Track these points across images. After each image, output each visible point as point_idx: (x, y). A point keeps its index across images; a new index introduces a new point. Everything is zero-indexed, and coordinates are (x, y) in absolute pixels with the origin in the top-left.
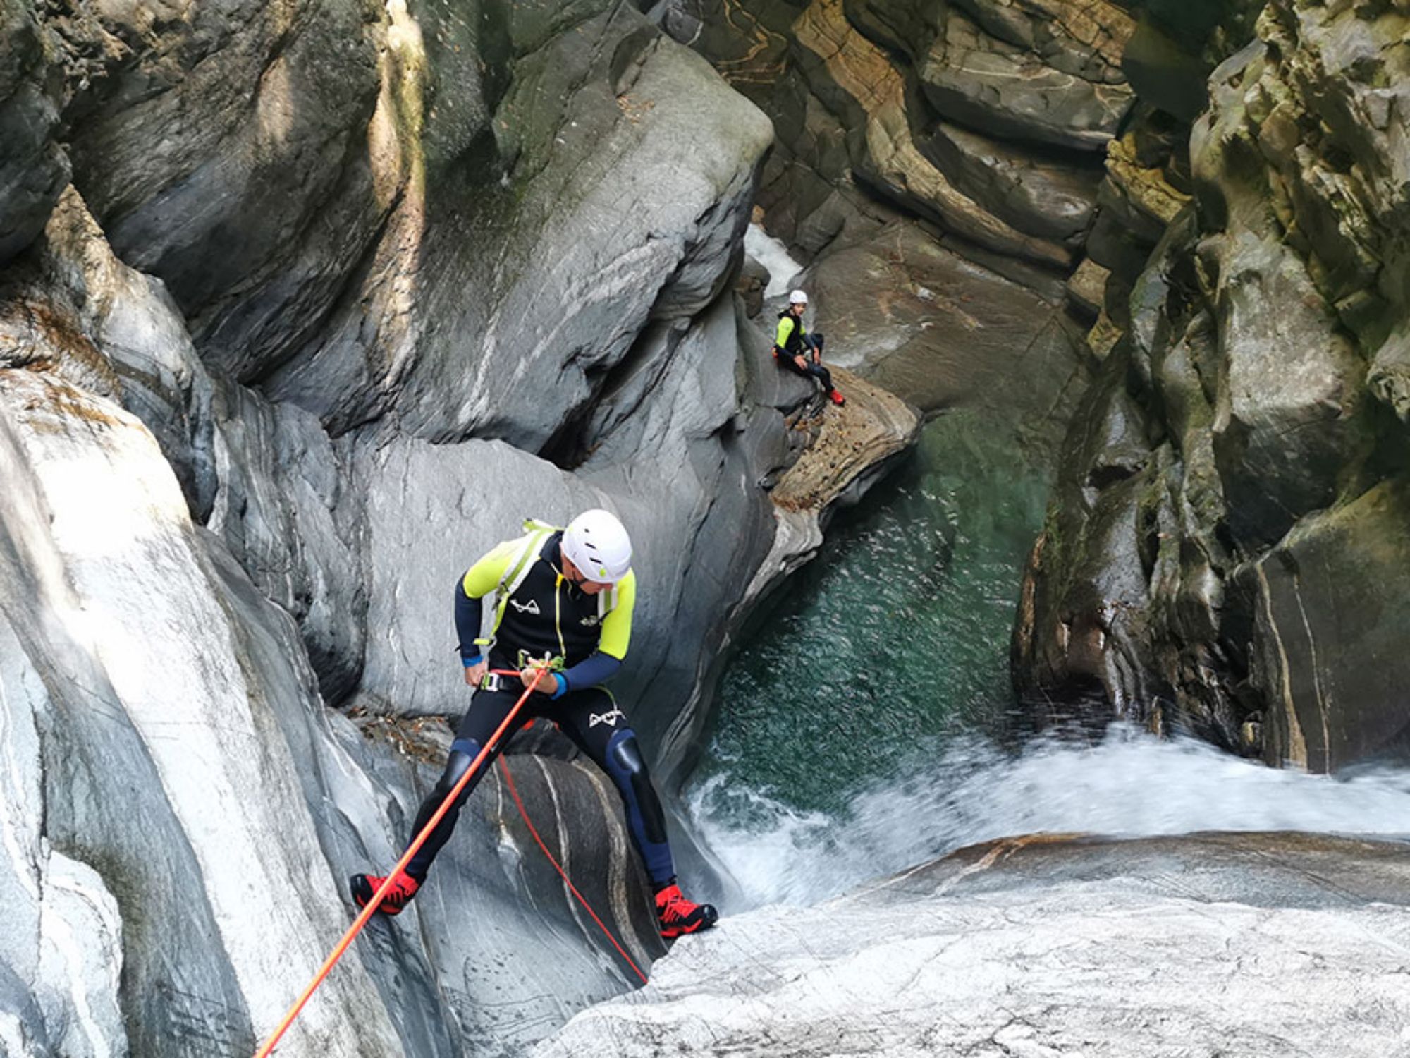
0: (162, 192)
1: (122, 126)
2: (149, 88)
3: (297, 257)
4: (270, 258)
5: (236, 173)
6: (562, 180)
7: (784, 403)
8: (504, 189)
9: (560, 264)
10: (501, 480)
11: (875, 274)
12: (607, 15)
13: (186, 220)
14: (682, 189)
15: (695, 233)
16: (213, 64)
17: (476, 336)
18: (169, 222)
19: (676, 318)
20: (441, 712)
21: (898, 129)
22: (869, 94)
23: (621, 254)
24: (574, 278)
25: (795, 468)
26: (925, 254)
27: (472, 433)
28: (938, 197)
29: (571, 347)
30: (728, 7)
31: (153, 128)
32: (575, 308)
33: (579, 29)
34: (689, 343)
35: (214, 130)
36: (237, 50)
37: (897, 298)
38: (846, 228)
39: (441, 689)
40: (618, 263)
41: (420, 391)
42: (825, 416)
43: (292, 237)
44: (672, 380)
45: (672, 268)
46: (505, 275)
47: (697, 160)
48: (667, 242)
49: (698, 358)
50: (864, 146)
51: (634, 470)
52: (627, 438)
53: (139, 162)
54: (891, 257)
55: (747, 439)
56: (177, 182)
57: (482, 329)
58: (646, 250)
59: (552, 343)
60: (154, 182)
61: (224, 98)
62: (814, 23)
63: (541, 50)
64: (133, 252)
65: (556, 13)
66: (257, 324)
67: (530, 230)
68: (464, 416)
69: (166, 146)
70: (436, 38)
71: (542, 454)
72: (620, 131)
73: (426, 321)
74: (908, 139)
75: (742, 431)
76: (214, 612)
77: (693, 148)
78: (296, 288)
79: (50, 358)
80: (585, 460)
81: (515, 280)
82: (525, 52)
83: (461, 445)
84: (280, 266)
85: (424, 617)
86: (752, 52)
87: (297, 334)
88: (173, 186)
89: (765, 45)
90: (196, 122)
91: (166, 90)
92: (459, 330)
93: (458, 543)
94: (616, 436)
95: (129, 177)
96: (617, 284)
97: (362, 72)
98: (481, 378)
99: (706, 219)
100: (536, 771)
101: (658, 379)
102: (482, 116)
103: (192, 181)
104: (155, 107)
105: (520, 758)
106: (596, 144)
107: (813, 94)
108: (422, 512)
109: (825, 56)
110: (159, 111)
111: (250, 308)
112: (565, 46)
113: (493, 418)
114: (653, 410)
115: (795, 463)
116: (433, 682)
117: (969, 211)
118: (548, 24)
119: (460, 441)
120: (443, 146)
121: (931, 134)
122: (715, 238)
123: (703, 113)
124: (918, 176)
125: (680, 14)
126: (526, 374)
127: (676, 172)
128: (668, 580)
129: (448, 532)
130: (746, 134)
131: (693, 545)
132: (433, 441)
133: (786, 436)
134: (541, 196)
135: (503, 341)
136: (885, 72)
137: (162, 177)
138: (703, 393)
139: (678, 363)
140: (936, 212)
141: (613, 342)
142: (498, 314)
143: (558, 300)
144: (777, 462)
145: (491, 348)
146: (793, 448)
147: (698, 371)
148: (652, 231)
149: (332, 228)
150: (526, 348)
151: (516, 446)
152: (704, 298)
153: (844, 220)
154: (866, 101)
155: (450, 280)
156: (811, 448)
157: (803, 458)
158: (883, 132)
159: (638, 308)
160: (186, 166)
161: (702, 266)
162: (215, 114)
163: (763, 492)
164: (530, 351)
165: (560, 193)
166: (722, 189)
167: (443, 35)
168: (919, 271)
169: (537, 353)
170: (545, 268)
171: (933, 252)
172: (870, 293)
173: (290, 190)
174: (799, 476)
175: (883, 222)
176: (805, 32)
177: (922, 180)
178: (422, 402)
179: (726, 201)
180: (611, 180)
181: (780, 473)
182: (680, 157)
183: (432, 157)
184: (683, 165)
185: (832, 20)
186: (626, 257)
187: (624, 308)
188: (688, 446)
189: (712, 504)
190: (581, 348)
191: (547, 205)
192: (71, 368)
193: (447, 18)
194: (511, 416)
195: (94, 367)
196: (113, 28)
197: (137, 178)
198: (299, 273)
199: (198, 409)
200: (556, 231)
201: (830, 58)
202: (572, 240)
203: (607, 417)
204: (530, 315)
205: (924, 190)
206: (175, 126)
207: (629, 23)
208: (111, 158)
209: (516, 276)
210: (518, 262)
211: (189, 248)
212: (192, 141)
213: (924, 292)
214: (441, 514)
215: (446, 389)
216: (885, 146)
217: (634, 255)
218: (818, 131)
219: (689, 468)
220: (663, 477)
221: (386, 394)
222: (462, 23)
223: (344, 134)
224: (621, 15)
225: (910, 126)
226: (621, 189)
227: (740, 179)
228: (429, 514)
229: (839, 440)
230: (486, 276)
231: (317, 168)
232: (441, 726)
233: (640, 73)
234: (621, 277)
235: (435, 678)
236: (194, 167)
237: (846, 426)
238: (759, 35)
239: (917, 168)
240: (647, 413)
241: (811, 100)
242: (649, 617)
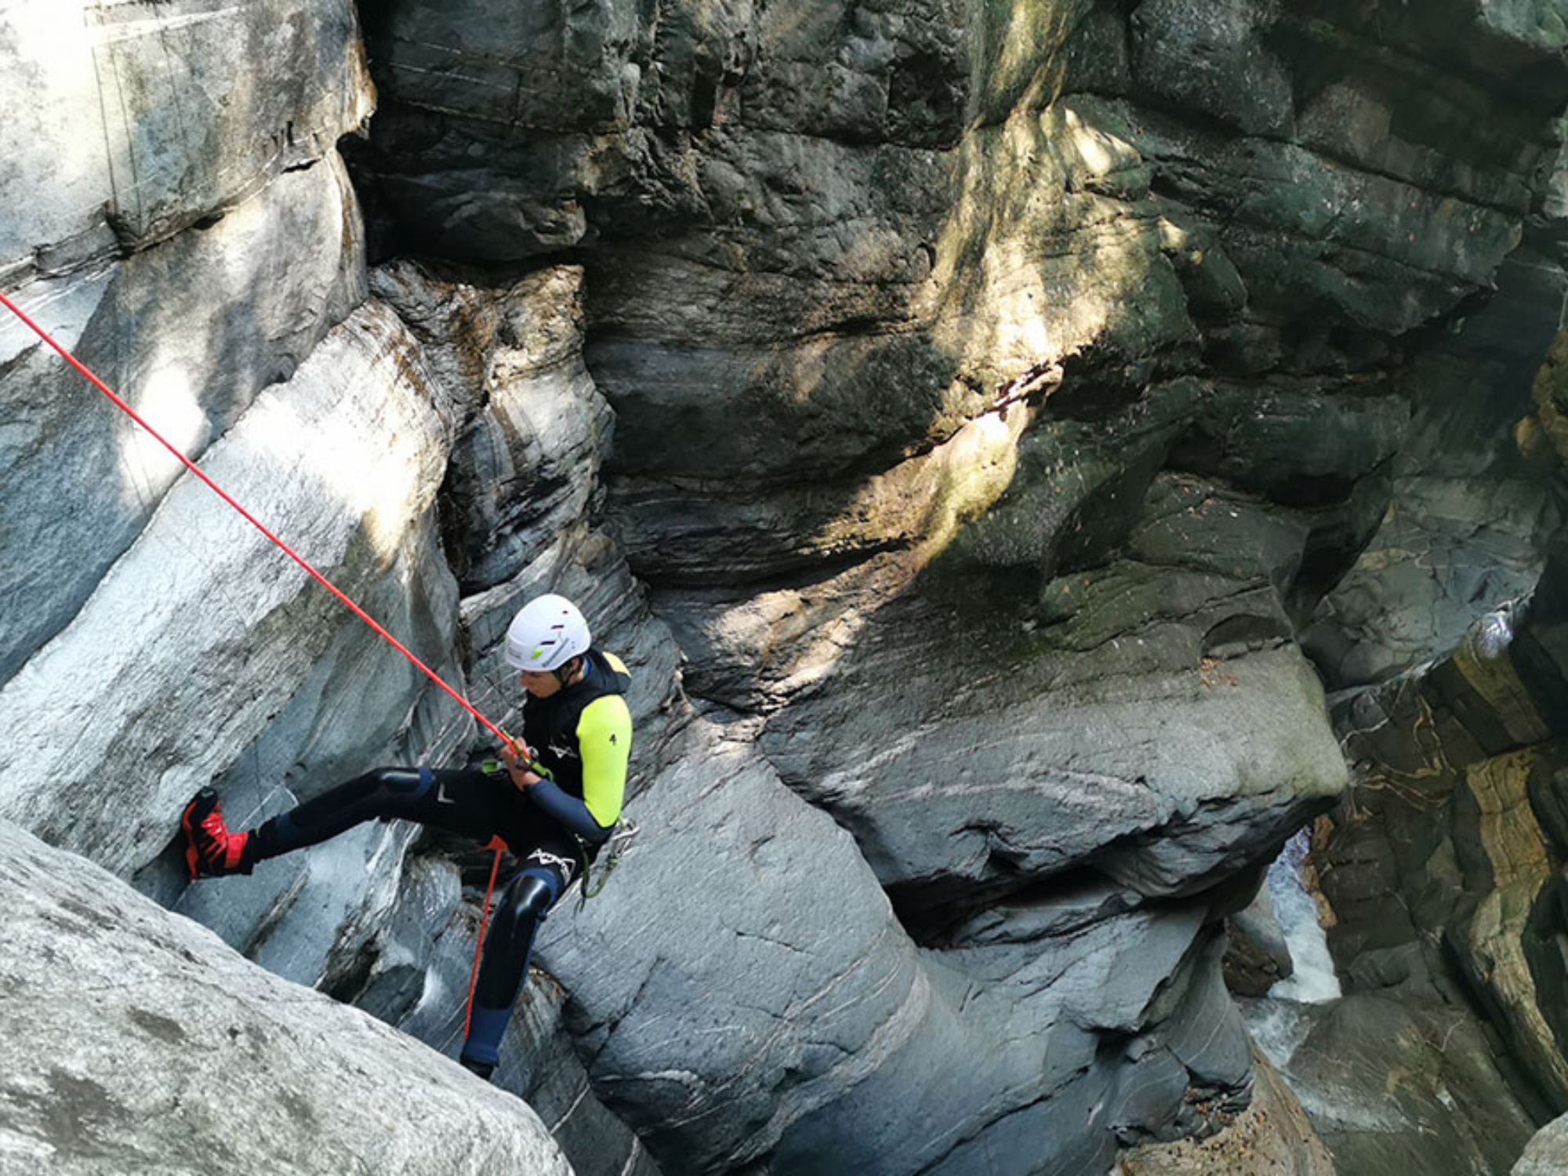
0: (664, 345)
1: (666, 267)
2: (708, 254)
3: (755, 499)
4: (729, 478)
5: (739, 377)
6: (1090, 673)
7: (1199, 1069)
8: (1023, 633)
9: (1033, 736)
10: (819, 862)
11: (1403, 1043)
12: (1245, 585)
13: (669, 381)
14: (1205, 763)
15: (1192, 810)
16: (779, 282)
17: (897, 726)
18: (654, 372)
19: (1129, 887)
20: (567, 985)
21: (1516, 914)
22: (1509, 869)
23: (1100, 773)
24: (1037, 757)
25: (1168, 1146)
26: (1472, 1060)
27: (827, 803)
28: (1516, 1008)
29: (990, 816)
30: (1421, 720)
31: (691, 289)
32: (1019, 784)
33: (1207, 578)
34: (1127, 922)
35: (743, 330)
36: (810, 290)
37: (1414, 1082)
38: (1405, 984)
39: (586, 966)
40: (1092, 778)
41: (803, 724)
42: (1237, 1120)
43: (759, 477)
44: (1085, 943)
45: (1146, 825)
46: (968, 701)
47: (1241, 751)
48: (1157, 798)
49: (1126, 943)
50: (1471, 913)
51: (983, 995)
52: (1000, 961)
53: (659, 306)
54: (1434, 1039)
55: (1135, 1073)
56: (682, 346)
57: (907, 726)
58: (1130, 789)
59: (973, 795)
60: (663, 332)
61: (770, 313)
62: (1492, 774)
63: (1156, 568)
64: (605, 372)
65: (1194, 550)
66: (681, 527)
67: (1024, 687)
68: (831, 781)
69: (692, 311)
70: (1044, 468)
71: (888, 889)
72: (1182, 678)
73: (853, 669)
74: (1520, 931)
75: (1134, 1062)
76: (334, 543)
77: (1245, 739)
78: (736, 524)
79: (434, 337)
80: (942, 949)
81: (976, 713)
82: (1138, 557)
83: (810, 806)
84: (732, 493)
85: (630, 896)
86: (1421, 772)
87: (715, 569)
88: (677, 347)
89: (1437, 773)
90: (732, 313)
91: (724, 268)
92: (884, 706)
93: (726, 871)
94: (989, 951)
95: (645, 311)
96: (1077, 796)
97: (927, 408)
98: (873, 762)
99: (1212, 806)
100: (621, 1148)
101: (1071, 931)
102: (1040, 553)
103: (698, 355)
104: (701, 274)
105: (618, 1123)
106: (1149, 672)
107: (1452, 838)
108: (717, 817)
109: (1484, 808)
110: (704, 280)
111: (683, 509)
112: (1183, 582)
113: (857, 808)
114: (1044, 957)
115: (1170, 1141)
116: (584, 952)
117: (1544, 1042)
118: (1178, 553)
119: (809, 802)
120: (979, 543)
121: (1545, 939)
122: (1213, 833)
123: (1281, 722)
124: (1508, 973)
125: (1372, 702)
126: (924, 800)
127: (1209, 745)
128: (934, 1127)
129: (725, 854)
130: (1312, 768)
131: (992, 1123)
132: (783, 778)
133: (1178, 1105)
134: (1060, 668)
135: (922, 752)
136: (1537, 858)
137: (673, 333)
138: (1108, 980)
139: (1103, 932)
140: (1508, 1023)
141: (1040, 847)
142: (936, 726)
143: (1007, 764)
144: (1151, 1122)
145: (904, 748)
146: (1178, 1123)
147: (1118, 954)
148: (1147, 778)
149: (808, 505)
150: (942, 778)
151: (866, 857)
152: (1167, 885)
153: (1407, 975)
154: (1502, 874)
155: (908, 658)
156: (1199, 1139)
157: (1182, 1143)
158: (1497, 912)
159: (1087, 836)
160: (699, 339)
161: (1183, 851)
162: (753, 318)
163: (1113, 1140)
164: (943, 785)
165: (1080, 682)
166: (1246, 791)
167: (1053, 470)
168: (1453, 1072)
169: (950, 791)
170: (1014, 728)
171: (1483, 1066)
172: (1386, 1059)
173: (784, 436)
174: (1166, 1159)
175: (1446, 1001)
176: (1478, 777)
177: (1510, 979)
178: (797, 735)
179: (1243, 806)
180: (1141, 709)
181: (1146, 1138)
182: (1224, 737)
183: (962, 542)
184: (1222, 745)
185: (1511, 781)
186: (1104, 780)
187: (1072, 824)
188: (1057, 1021)
189: (1042, 1099)
190: (1000, 825)
191: (1058, 680)
192: (444, 358)
193: (1068, 463)
194: (880, 823)
195: (466, 374)
196: (706, 187)
197: (652, 317)
198: (749, 514)
199: (548, 511)
200: (1051, 706)
201: (1489, 813)
202: (1060, 725)
203: (993, 926)
204: (968, 754)
205: (1506, 990)
206: (711, 302)
207: (1262, 606)
208: (639, 285)
209: (979, 712)
210: (990, 701)
211: (656, 406)
212: (718, 324)
213: (1446, 1099)
214: (731, 835)
215: (831, 742)
216: (1492, 925)
217: (1115, 784)
218: (1436, 876)
219: (1043, 1044)
220: (1008, 1026)
221: (767, 695)
222: (1080, 477)
223: (874, 439)
224: (1258, 595)
225: (1529, 920)
226: (1143, 720)
227: (1274, 798)
228: (720, 825)
229: (1235, 1155)
230: (948, 685)
231: (825, 442)
232: (554, 996)
233: (1244, 654)
234: (1086, 793)
235: (589, 951)
236: (707, 345)
237: (1253, 1146)
238: (1436, 761)
239: (1512, 963)
240: (1037, 955)
241: (1447, 843)
242: (883, 1139)
